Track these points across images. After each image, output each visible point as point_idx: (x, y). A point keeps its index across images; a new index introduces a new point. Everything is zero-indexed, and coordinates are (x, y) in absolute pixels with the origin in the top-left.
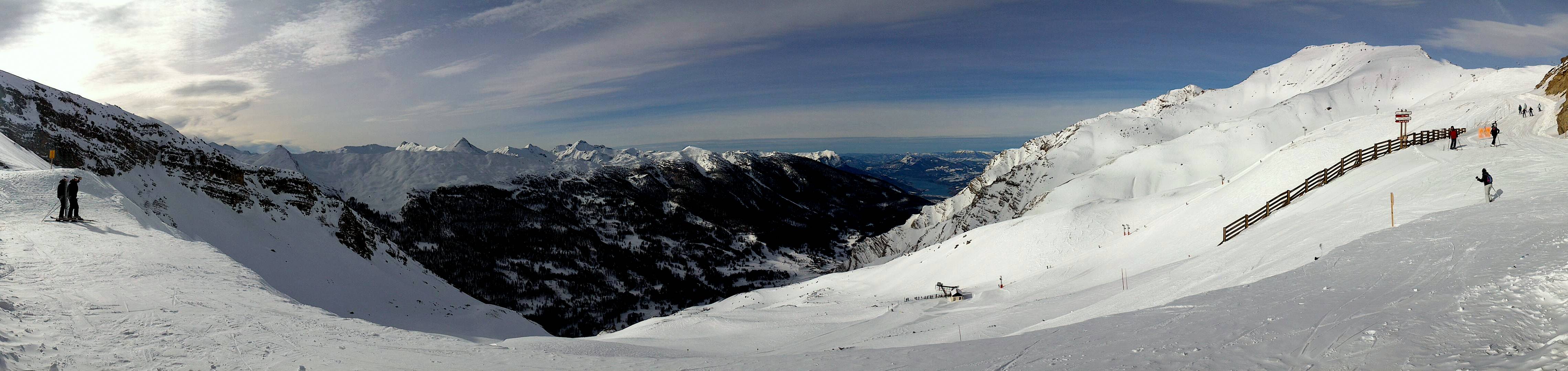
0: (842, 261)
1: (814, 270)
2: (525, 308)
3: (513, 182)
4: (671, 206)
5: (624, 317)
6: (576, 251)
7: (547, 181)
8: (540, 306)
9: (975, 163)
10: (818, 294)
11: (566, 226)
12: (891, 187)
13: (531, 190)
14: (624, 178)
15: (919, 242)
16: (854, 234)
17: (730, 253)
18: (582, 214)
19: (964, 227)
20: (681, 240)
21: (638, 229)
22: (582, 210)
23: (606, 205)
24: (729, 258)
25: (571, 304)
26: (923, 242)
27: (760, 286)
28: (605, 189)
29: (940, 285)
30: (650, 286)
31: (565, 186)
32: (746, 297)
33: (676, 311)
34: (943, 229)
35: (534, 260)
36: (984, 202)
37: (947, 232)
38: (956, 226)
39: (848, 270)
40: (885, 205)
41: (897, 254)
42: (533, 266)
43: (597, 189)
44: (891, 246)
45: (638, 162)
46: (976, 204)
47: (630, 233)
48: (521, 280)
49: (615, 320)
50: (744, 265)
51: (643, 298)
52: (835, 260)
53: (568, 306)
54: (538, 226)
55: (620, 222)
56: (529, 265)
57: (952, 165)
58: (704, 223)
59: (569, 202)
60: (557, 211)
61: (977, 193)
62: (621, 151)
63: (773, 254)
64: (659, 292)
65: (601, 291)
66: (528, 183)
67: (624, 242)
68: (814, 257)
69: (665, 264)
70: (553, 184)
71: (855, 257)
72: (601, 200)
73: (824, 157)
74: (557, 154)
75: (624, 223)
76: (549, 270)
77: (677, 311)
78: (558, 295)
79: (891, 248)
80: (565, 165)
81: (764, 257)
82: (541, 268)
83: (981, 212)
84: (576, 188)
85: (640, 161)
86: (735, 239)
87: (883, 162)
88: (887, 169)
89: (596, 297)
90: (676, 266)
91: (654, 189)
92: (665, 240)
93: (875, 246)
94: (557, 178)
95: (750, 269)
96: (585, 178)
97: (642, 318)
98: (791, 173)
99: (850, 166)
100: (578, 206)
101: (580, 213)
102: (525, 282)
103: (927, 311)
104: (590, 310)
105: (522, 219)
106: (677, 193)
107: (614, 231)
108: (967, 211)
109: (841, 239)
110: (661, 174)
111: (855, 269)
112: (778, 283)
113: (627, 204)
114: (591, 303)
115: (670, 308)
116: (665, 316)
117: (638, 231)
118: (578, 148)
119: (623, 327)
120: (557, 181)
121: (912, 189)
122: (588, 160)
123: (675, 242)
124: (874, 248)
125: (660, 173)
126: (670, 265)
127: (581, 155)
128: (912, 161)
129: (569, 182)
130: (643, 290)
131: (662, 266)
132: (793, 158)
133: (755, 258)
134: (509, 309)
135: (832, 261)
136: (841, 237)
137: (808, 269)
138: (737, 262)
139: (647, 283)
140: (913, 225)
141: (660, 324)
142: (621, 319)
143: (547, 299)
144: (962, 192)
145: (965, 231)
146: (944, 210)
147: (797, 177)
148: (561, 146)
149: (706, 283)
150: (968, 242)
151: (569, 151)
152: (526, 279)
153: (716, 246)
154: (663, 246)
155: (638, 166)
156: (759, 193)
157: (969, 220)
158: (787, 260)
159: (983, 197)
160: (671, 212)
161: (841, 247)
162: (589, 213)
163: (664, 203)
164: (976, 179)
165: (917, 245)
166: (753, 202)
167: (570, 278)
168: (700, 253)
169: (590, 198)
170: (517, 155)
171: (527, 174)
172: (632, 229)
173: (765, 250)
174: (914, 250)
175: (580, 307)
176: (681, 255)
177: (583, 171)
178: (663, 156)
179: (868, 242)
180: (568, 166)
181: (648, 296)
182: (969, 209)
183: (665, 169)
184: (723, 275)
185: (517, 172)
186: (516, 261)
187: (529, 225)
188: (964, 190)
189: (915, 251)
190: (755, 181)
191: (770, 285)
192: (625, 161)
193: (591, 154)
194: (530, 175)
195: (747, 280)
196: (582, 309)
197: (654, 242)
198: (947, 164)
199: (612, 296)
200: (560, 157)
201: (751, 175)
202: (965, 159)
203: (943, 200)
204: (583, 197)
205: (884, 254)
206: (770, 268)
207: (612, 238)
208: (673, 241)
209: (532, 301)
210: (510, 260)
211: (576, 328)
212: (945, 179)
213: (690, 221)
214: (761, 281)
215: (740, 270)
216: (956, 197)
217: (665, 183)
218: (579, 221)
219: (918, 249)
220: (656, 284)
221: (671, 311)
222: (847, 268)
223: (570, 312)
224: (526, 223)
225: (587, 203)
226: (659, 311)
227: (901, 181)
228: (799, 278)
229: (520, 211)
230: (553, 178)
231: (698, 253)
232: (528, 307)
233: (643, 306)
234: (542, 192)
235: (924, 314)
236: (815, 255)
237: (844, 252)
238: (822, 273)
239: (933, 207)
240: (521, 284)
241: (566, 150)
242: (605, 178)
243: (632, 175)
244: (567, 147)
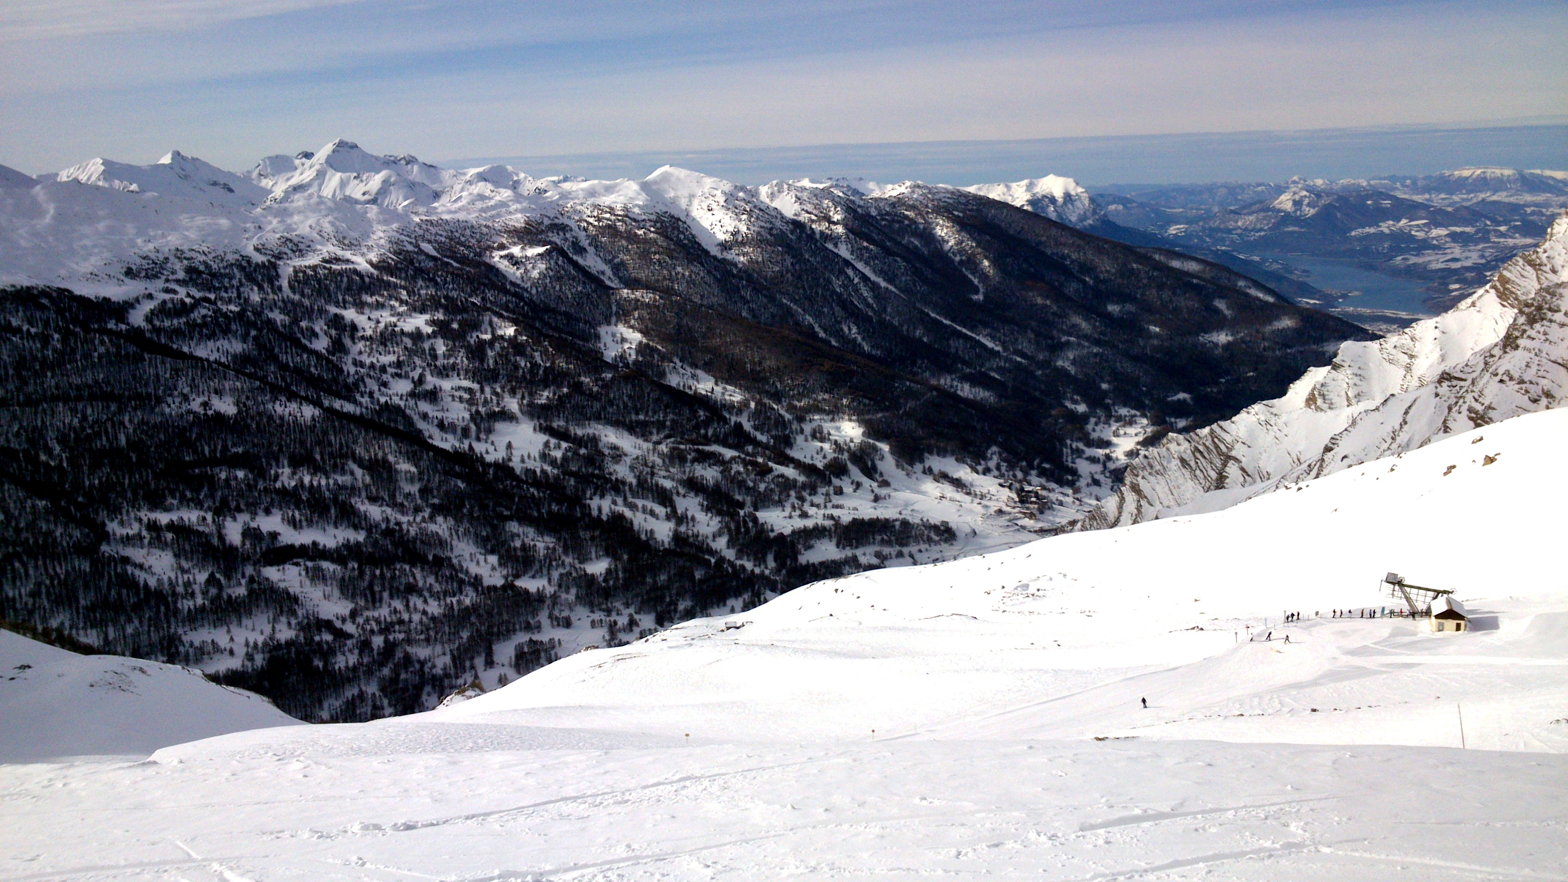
0: (1098, 499)
1: (1020, 522)
2: (209, 653)
3: (130, 273)
4: (624, 340)
5: (505, 651)
6: (352, 473)
7: (242, 268)
8: (256, 644)
9: (1516, 208)
10: (1032, 590)
11: (317, 403)
12: (1241, 283)
13: (193, 297)
14: (480, 256)
15: (1328, 449)
16: (1131, 422)
17: (790, 472)
18: (362, 365)
19: (1476, 413)
20: (655, 438)
21: (531, 405)
22: (360, 353)
23: (434, 335)
24: (787, 485)
25: (350, 628)
26: (1339, 451)
27: (875, 561)
28: (427, 287)
29: (1396, 582)
30: (572, 566)
31: (301, 280)
32: (836, 590)
33: (650, 630)
34: (1406, 413)
35: (222, 510)
36: (1545, 334)
37: (1419, 423)
38: (1450, 409)
39: (1114, 524)
40: (1223, 338)
41: (1259, 485)
42: (220, 528)
43: (404, 288)
44: (1243, 460)
45: (519, 206)
46: (1519, 342)
47: (506, 416)
48: (187, 571)
49: (479, 662)
50: (829, 505)
51: (555, 597)
52: (1078, 496)
53: (341, 635)
54: (226, 406)
55: (476, 386)
56: (207, 525)
57: (1437, 217)
58: (718, 389)
59: (317, 329)
60: (283, 358)
61: (1523, 306)
62: (465, 174)
63: (908, 474)
64: (601, 579)
65: (441, 584)
66: (181, 275)
67: (493, 443)
68: (1017, 485)
69: (615, 503)
70: (263, 275)
71: (1136, 489)
72: (419, 322)
73: (1044, 196)
74: (266, 183)
75: (487, 390)
76: (274, 535)
77: (651, 632)
78: (309, 605)
79: (1243, 465)
80: (296, 218)
81: (885, 484)
82: (251, 534)
83: (1534, 368)
84: (338, 287)
85: (524, 204)
86: (802, 431)
87: (1216, 209)
88: (1229, 231)
89: (426, 602)
90: (644, 507)
91: (571, 290)
92: (610, 436)
93: (1196, 458)
94: (273, 256)
95: (846, 517)
96: (363, 255)
97: (556, 655)
98: (957, 244)
99: (1120, 222)
100: (347, 341)
101: (355, 363)
102: (202, 577)
103: (1352, 653)
104: (409, 641)
105: (170, 389)
106: (637, 304)
107: (458, 413)
108: (1486, 363)
109: (1094, 436)
110: (590, 244)
111: (1135, 522)
112: (925, 555)
113: (493, 334)
114: (410, 621)
115: (632, 623)
116: (621, 644)
117: (534, 412)
118: (332, 163)
119: (503, 681)
120: (274, 266)
121: (1309, 291)
122: (368, 202)
123: (640, 441)
124: (1192, 463)
125: (585, 243)
126: (626, 504)
127: (343, 184)
128: (1309, 205)
129: (314, 268)
130: (555, 575)
131: (606, 510)
132: (963, 200)
133: (858, 485)
134: (156, 660)
135: (1069, 500)
136: (1094, 430)
137: (1003, 520)
138: (810, 495)
139: (563, 557)
140: (1311, 400)
141: (606, 667)
142: (496, 658)
143: (275, 620)
144: (1469, 301)
145: (1478, 425)
146: (1411, 357)
147: (974, 255)
148: (277, 157)
149: (730, 554)
150: (1490, 460)
151: (305, 174)
152: (203, 568)
153: (754, 455)
154: (606, 451)
155: (518, 220)
156: (868, 305)
157: (1492, 391)
158: (949, 490)
159: (1543, 319)
160: (622, 357)
161: (1093, 460)
162: (387, 359)
163: (603, 330)
164: (1521, 262)
165: (1323, 460)
166: (850, 330)
167: (338, 556)
168: (709, 474)
169: (386, 317)
170: (134, 187)
171: (173, 248)
172: (513, 404)
173: (887, 463)
174: (1314, 472)
175: (381, 631)
176: (656, 478)
177: (354, 234)
178: (592, 193)
179: (1173, 447)
180: (307, 217)
181: (567, 592)
182: (1492, 356)
183: (602, 230)
184: (772, 530)
185: (139, 241)
186: (164, 518)
187: (196, 405)
188: (1476, 296)
189: (1317, 477)
190: (854, 268)
191: (901, 560)
192: (479, 205)
193: (375, 181)
194: (185, 248)
195: (838, 546)
196: (386, 641)
197: (578, 441)
198: (1422, 213)
199: (467, 596)
200: (279, 191)
201: (844, 251)
202: (1481, 196)
203: (1405, 324)
204: (363, 313)
205: (1220, 482)
206: (900, 513)
207: (454, 432)
208: (633, 439)
209: (229, 631)
210: (146, 515)
211: (374, 695)
212: (1413, 260)
213: (679, 384)
214: (877, 548)
215: (817, 517)
216: (1449, 319)
217: (603, 273)
218: (356, 384)
219: (1325, 471)
220: (591, 559)
221: (637, 630)
222: (1111, 518)
223: (350, 651)
224: (186, 398)
225: (375, 331)
226: (602, 633)
227: (1275, 266)
228: (982, 541)
229: (163, 362)
230: (259, 258)
231: (703, 472)
232: (217, 648)
233: (557, 618)
234: (230, 301)
235: (1345, 660)
236: (1020, 482)
237: (1103, 473)
238: (1043, 532)
239: (1374, 345)
240: (188, 584)
241: (296, 168)
242: (427, 255)
243: (502, 247)
244: (297, 162)
